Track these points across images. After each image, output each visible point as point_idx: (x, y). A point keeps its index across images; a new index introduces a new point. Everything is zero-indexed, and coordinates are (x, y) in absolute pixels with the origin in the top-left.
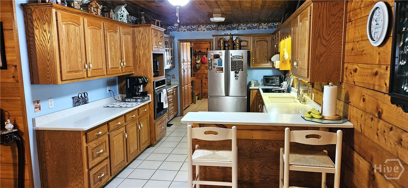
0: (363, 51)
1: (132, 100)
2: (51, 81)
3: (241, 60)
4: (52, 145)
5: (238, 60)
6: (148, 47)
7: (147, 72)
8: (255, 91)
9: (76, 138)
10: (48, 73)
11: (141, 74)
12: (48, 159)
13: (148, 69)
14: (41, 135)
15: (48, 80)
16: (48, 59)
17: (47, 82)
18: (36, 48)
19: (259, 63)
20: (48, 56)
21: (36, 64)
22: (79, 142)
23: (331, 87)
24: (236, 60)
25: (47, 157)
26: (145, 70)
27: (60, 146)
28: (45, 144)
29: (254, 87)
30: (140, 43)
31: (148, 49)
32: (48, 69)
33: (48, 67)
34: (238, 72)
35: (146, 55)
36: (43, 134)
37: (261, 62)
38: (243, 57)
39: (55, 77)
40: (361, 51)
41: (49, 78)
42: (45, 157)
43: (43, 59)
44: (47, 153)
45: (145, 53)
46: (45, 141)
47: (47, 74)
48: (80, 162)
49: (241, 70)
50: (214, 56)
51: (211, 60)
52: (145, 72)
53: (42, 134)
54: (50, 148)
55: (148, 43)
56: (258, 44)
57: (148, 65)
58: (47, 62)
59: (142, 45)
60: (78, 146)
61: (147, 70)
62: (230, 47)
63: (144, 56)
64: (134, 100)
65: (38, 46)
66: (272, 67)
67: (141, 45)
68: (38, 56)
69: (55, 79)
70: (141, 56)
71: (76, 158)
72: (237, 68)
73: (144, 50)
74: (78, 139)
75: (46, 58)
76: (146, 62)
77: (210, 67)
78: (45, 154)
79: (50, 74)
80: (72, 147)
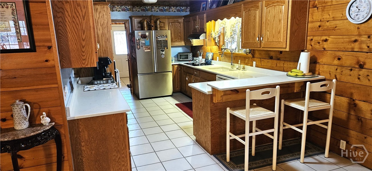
0: (336, 27)
1: (102, 82)
2: (88, 63)
3: (165, 39)
4: (90, 134)
5: (163, 39)
6: (107, 27)
7: (107, 52)
8: (176, 66)
9: (118, 121)
10: (84, 54)
11: (101, 55)
12: (84, 149)
13: (109, 50)
14: (75, 125)
15: (84, 62)
16: (84, 38)
17: (82, 65)
18: (67, 25)
19: (175, 42)
20: (84, 34)
21: (67, 45)
22: (122, 124)
23: (306, 53)
24: (161, 39)
25: (82, 148)
26: (105, 50)
27: (99, 133)
28: (80, 134)
29: (174, 63)
30: (98, 22)
31: (107, 29)
32: (84, 50)
33: (83, 47)
34: (164, 50)
35: (105, 35)
36: (78, 124)
37: (176, 41)
38: (167, 37)
39: (93, 59)
40: (334, 27)
41: (84, 60)
42: (80, 149)
43: (77, 39)
44: (83, 144)
45: (104, 33)
46: (80, 130)
47: (81, 56)
48: (122, 144)
49: (166, 48)
50: (141, 36)
51: (139, 39)
52: (105, 52)
53: (76, 123)
54: (87, 138)
55: (106, 22)
56: (172, 25)
57: (108, 45)
58: (82, 41)
59: (101, 24)
60: (120, 129)
61: (107, 51)
62: (153, 27)
63: (103, 36)
64: (105, 82)
65: (69, 24)
66: (184, 45)
67: (99, 24)
68: (69, 35)
69: (93, 61)
70: (100, 36)
71: (119, 142)
72: (163, 46)
73: (103, 30)
74: (121, 122)
75: (81, 37)
76: (105, 42)
77: (138, 47)
78: (80, 145)
79: (86, 56)
80: (114, 131)
